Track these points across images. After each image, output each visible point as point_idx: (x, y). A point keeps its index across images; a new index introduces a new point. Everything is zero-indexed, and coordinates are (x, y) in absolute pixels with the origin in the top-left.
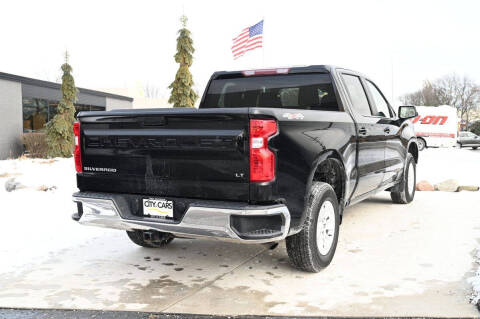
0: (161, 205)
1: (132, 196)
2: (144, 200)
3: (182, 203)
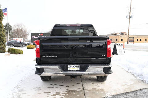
0: (74, 67)
1: (63, 65)
2: (68, 66)
3: (83, 65)
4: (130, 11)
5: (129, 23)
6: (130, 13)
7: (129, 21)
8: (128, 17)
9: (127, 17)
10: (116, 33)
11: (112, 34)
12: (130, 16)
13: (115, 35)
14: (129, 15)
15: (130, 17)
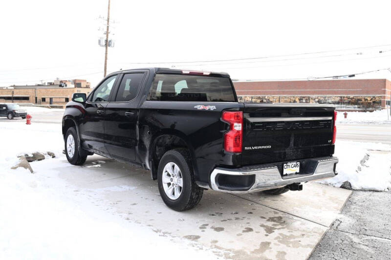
2: (284, 165)
3: (304, 162)
4: (108, 29)
5: (106, 58)
6: (107, 33)
7: (106, 54)
8: (104, 43)
9: (100, 41)
10: (61, 82)
11: (51, 84)
12: (106, 41)
13: (61, 86)
14: (105, 38)
15: (108, 44)
